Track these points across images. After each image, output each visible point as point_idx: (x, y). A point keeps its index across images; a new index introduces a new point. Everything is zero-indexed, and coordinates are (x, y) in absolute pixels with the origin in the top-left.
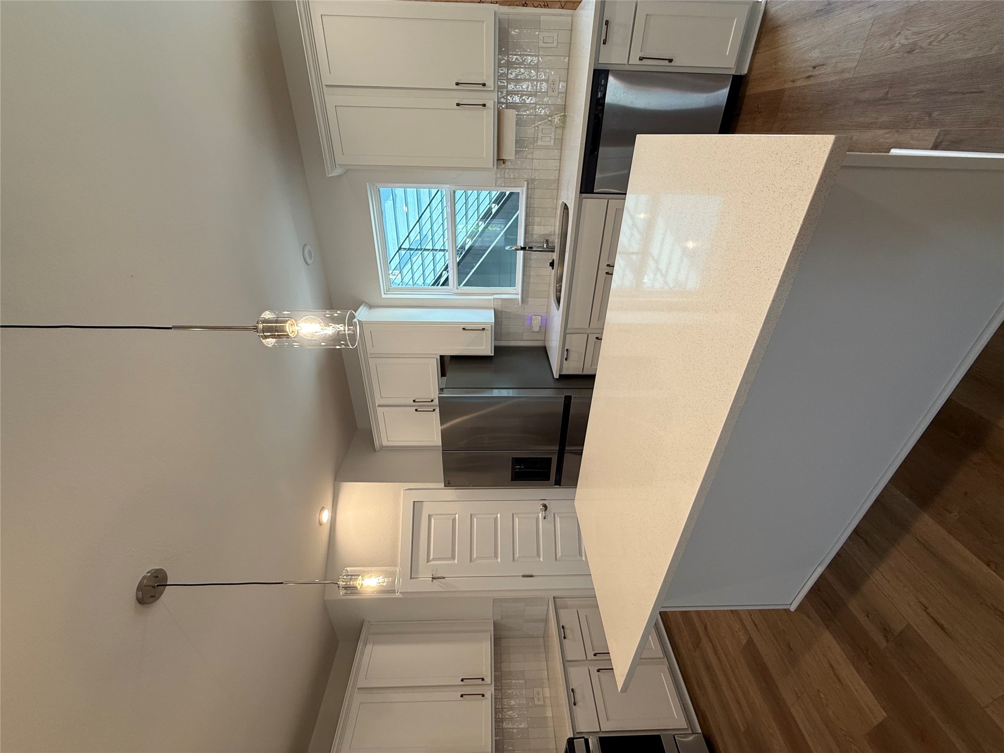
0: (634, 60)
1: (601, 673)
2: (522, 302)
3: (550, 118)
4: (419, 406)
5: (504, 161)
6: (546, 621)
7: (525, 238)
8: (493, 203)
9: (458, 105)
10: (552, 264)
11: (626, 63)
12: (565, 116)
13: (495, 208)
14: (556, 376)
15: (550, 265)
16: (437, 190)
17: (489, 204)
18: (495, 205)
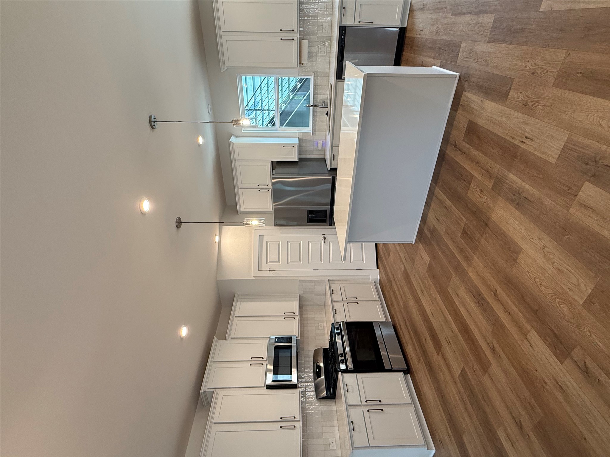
0: (357, 23)
1: (350, 305)
2: (313, 134)
3: (324, 43)
4: (261, 189)
5: (303, 64)
6: (325, 295)
7: (313, 101)
8: (298, 82)
9: (281, 39)
10: (327, 114)
11: (353, 23)
12: (331, 42)
13: (299, 85)
14: (329, 169)
15: (326, 115)
16: (265, 77)
17: (295, 83)
18: (299, 83)
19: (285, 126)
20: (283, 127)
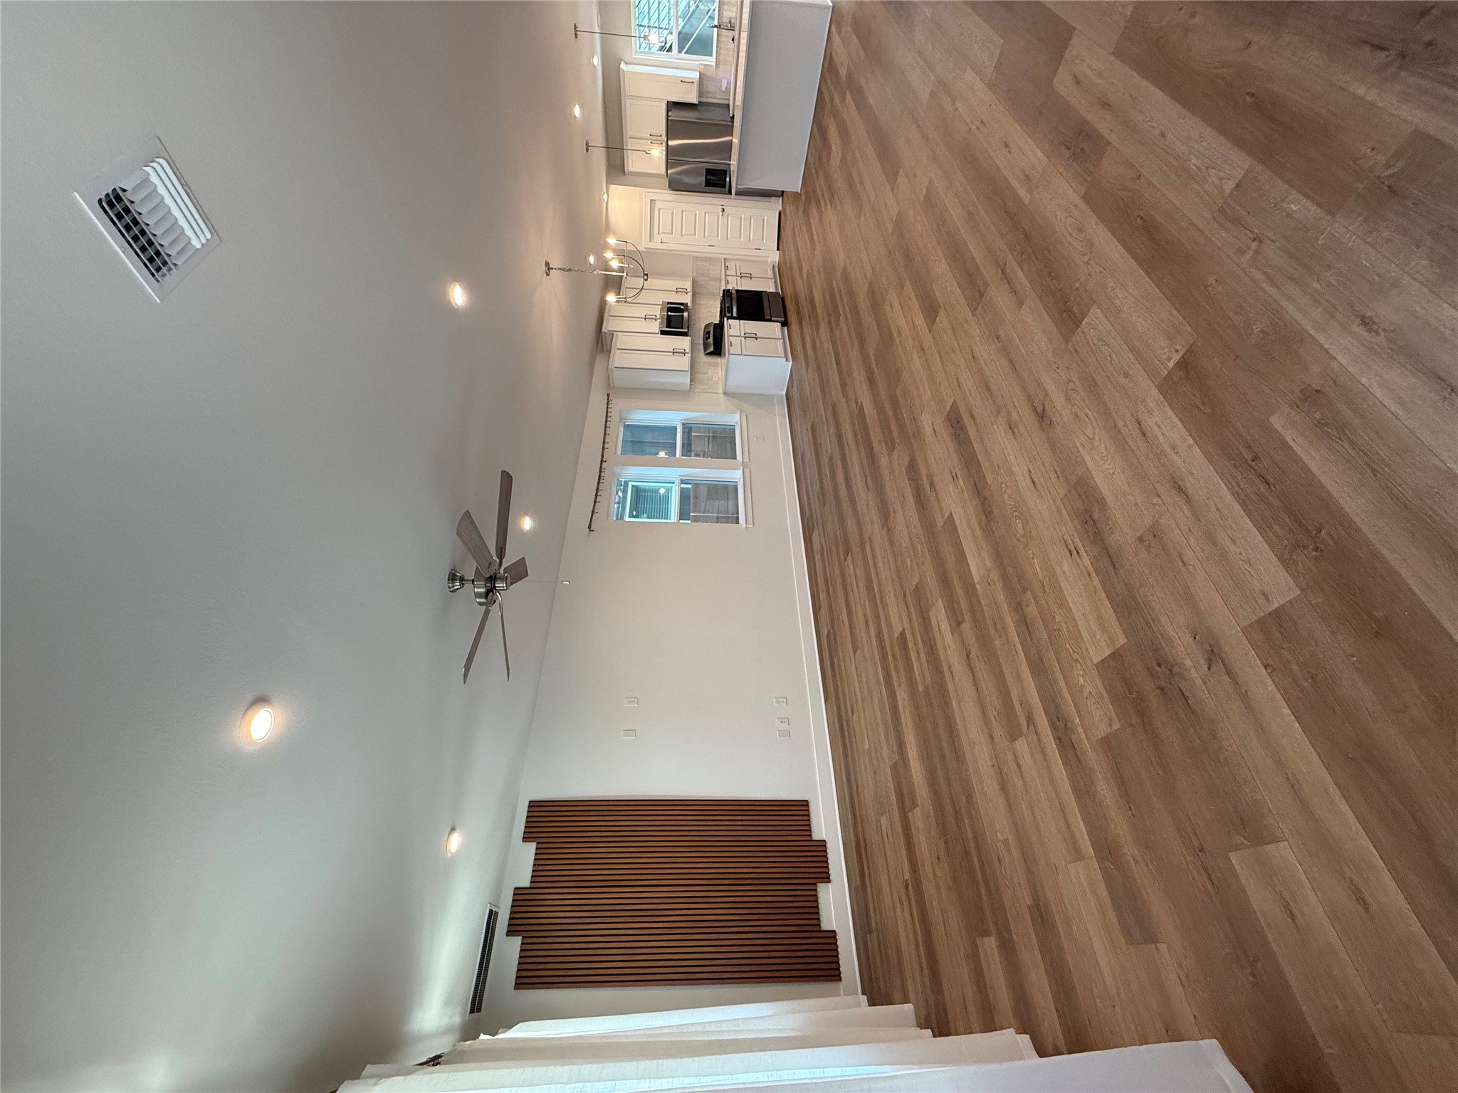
2: (716, 68)
4: (654, 140)
7: (718, 18)
19: (685, 53)
20: (683, 55)
